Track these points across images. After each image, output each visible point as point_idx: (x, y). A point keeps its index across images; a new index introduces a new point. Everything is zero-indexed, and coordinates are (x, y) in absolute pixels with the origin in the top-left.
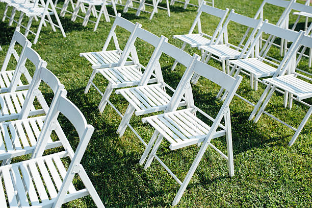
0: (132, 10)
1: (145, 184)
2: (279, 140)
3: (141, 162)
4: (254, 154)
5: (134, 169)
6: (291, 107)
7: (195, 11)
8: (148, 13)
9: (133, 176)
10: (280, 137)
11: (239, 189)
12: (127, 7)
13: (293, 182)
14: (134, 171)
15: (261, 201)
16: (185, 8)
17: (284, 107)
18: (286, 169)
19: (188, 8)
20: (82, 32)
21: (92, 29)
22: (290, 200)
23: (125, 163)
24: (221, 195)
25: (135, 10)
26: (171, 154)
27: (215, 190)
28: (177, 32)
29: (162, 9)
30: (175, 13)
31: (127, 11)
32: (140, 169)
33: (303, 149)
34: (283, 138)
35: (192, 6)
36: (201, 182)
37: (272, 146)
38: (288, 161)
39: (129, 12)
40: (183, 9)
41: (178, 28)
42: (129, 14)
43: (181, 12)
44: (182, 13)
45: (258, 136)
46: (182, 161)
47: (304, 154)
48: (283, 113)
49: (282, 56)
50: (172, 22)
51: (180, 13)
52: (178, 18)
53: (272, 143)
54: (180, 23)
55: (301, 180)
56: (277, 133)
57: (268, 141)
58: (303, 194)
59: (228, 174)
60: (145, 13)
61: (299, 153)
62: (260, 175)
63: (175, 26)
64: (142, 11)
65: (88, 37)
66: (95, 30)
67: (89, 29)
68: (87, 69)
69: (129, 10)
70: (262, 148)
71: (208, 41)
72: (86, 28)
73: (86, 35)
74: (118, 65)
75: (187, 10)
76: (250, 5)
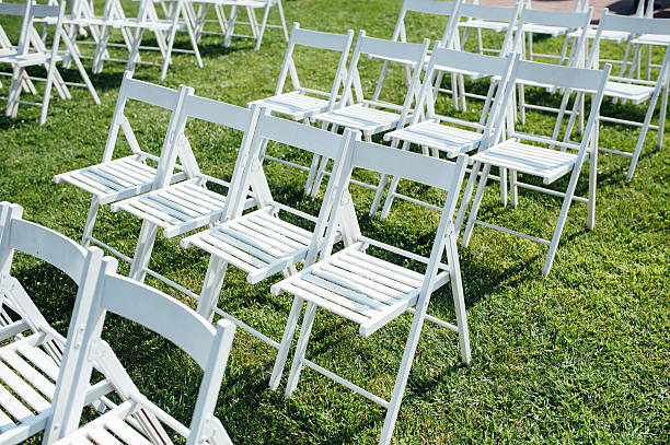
0: (112, 66)
1: (302, 428)
2: (522, 269)
3: (274, 384)
4: (489, 309)
5: (266, 401)
6: (516, 203)
7: (251, 48)
8: (151, 66)
9: (268, 419)
10: (521, 264)
11: (492, 383)
12: (100, 61)
13: (582, 342)
14: (266, 408)
15: (543, 395)
16: (228, 44)
17: (503, 205)
18: (558, 322)
19: (234, 45)
20: (13, 132)
21: (34, 120)
22: (591, 377)
23: (240, 396)
24: (466, 405)
25: (118, 63)
26: (330, 351)
27: (448, 399)
28: (233, 96)
29: (180, 53)
30: (211, 57)
31: (101, 71)
32: (277, 400)
33: (571, 277)
34: (528, 264)
35: (240, 39)
36: (415, 391)
37: (514, 284)
38: (554, 305)
39: (106, 70)
40: (224, 48)
41: (230, 88)
42: (109, 75)
43: (223, 54)
44: (226, 56)
45: (483, 271)
46: (358, 359)
47: (576, 285)
48: (507, 217)
49: (457, 109)
50: (212, 77)
51: (222, 58)
52: (223, 68)
53: (513, 279)
54: (229, 77)
55: (592, 334)
56: (513, 256)
57: (503, 277)
58: (607, 358)
59: (460, 360)
60: (143, 66)
61: (567, 285)
62: (517, 345)
63: (223, 86)
64: (137, 65)
65: (32, 139)
66: (43, 121)
67: (26, 121)
68: (63, 211)
69: (104, 67)
70: (498, 292)
71: (324, 103)
72: (20, 120)
73: (25, 137)
74: (157, 185)
75: (235, 50)
76: (354, 20)
